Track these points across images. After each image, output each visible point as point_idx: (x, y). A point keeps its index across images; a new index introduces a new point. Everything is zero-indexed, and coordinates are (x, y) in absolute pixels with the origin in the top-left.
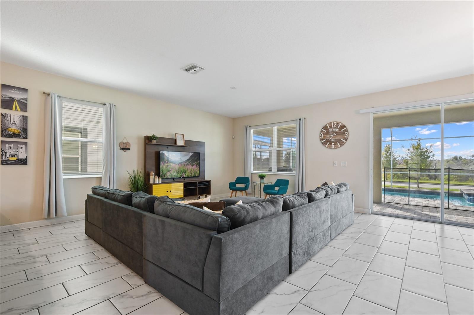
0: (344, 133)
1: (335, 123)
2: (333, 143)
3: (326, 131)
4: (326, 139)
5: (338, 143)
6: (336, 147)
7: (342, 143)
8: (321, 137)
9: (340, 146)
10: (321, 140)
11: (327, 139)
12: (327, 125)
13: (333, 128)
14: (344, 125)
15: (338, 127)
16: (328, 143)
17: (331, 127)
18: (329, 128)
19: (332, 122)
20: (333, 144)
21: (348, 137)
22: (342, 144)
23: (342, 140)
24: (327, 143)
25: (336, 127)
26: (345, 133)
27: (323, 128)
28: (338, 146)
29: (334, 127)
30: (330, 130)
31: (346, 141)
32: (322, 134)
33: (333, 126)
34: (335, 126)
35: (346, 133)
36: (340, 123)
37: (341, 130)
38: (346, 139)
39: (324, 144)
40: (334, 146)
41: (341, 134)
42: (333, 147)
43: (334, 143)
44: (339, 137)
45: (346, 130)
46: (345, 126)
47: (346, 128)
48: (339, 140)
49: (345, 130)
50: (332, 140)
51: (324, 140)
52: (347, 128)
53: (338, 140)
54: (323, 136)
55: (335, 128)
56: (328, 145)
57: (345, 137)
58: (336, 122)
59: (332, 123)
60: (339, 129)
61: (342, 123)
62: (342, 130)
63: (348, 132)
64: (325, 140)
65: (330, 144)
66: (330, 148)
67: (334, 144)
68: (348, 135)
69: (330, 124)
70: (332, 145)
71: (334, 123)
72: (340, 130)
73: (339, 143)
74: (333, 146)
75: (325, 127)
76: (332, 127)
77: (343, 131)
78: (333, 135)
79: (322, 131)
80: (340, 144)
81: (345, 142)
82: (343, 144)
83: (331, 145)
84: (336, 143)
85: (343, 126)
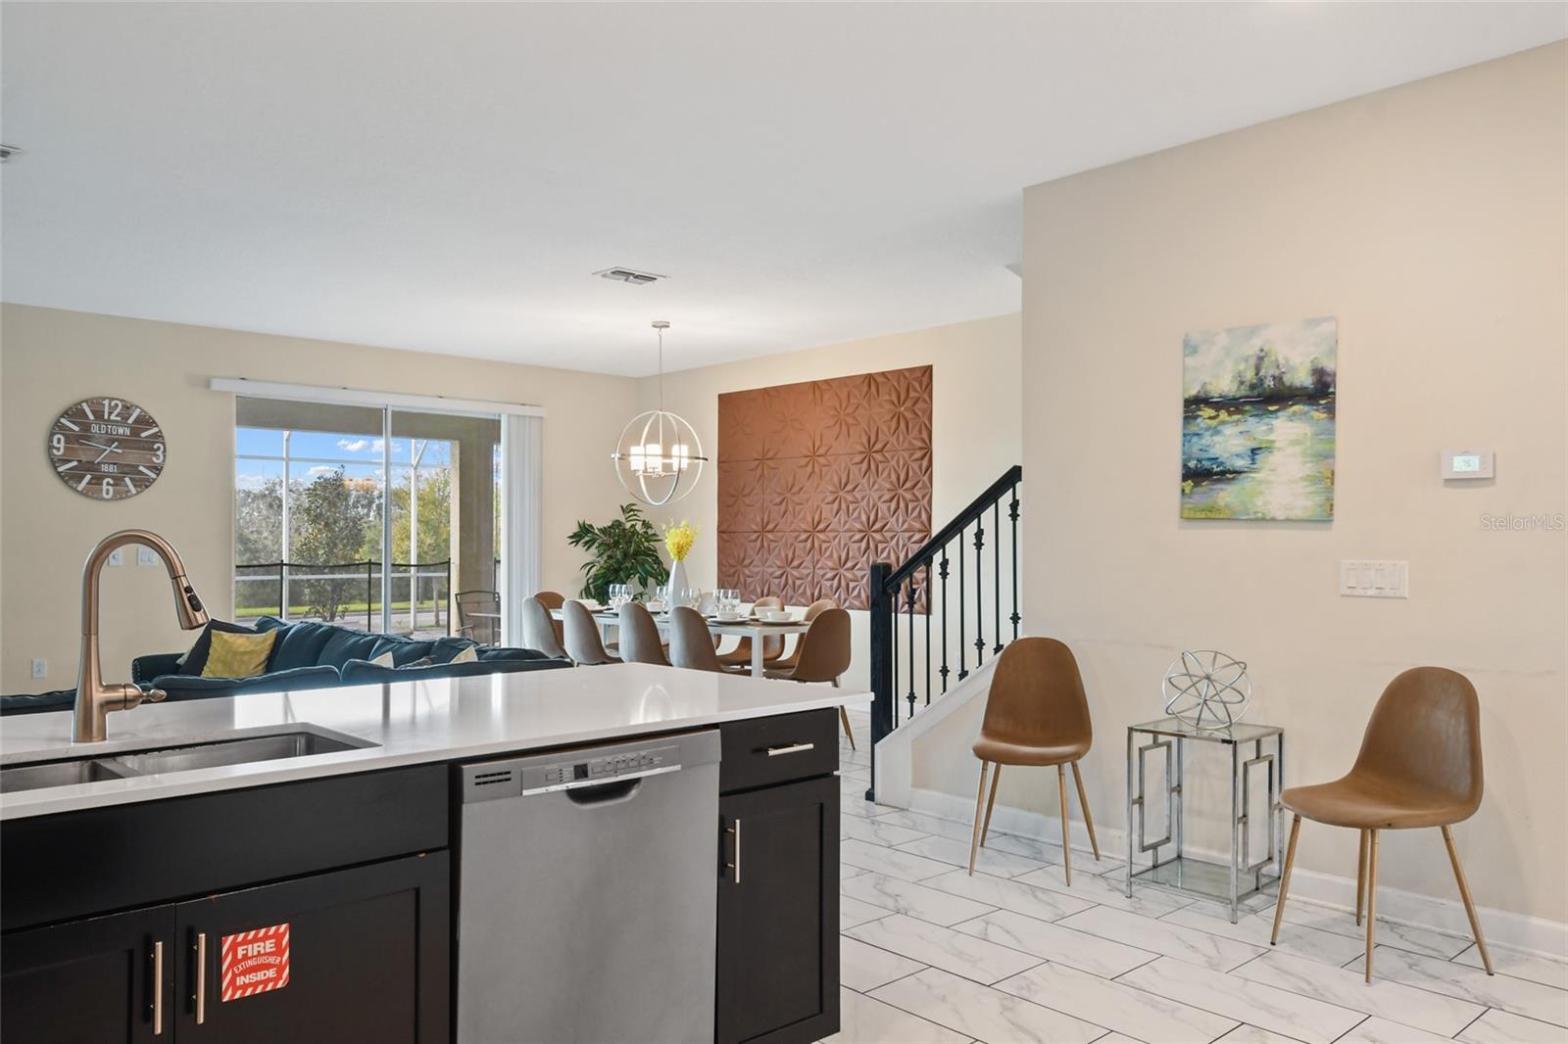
0: (148, 446)
1: (117, 405)
2: (108, 477)
3: (76, 429)
4: (79, 461)
5: (127, 480)
6: (121, 495)
7: (140, 480)
8: (58, 449)
9: (133, 490)
10: (54, 463)
11: (84, 459)
12: (84, 405)
13: (109, 420)
14: (150, 418)
15: (130, 421)
16: (88, 477)
17: (99, 415)
18: (91, 417)
19: (104, 399)
20: (108, 484)
21: (164, 461)
22: (143, 483)
23: (141, 468)
24: (82, 477)
25: (119, 419)
26: (155, 447)
27: (65, 414)
28: (129, 491)
29: (113, 417)
30: (95, 429)
31: (158, 475)
32: (59, 439)
33: (110, 413)
34: (117, 416)
35: (159, 449)
36: (137, 407)
37: (138, 435)
38: (158, 469)
39: (71, 478)
40: (111, 488)
41: (138, 449)
42: (107, 493)
43: (113, 478)
44: (132, 457)
45: (158, 436)
46: (154, 422)
47: (155, 430)
48: (132, 470)
49: (155, 436)
50: (105, 468)
51: (70, 461)
52: (160, 431)
53: (126, 469)
54: (65, 448)
55: (117, 421)
56: (89, 483)
57: (154, 459)
58: (122, 401)
59: (106, 402)
60: (132, 429)
61: (142, 411)
62: (144, 435)
63: (163, 444)
64: (75, 463)
65: (97, 480)
66: (97, 499)
67: (111, 482)
68: (164, 456)
69: (96, 404)
70: (105, 487)
71: (113, 404)
72: (135, 432)
73: (132, 479)
74: (108, 490)
75: (74, 413)
76: (106, 417)
77: (146, 437)
78: (109, 449)
79: (57, 427)
80: (135, 486)
81: (154, 480)
82: (147, 487)
83: (101, 484)
84: (118, 481)
85: (146, 421)
